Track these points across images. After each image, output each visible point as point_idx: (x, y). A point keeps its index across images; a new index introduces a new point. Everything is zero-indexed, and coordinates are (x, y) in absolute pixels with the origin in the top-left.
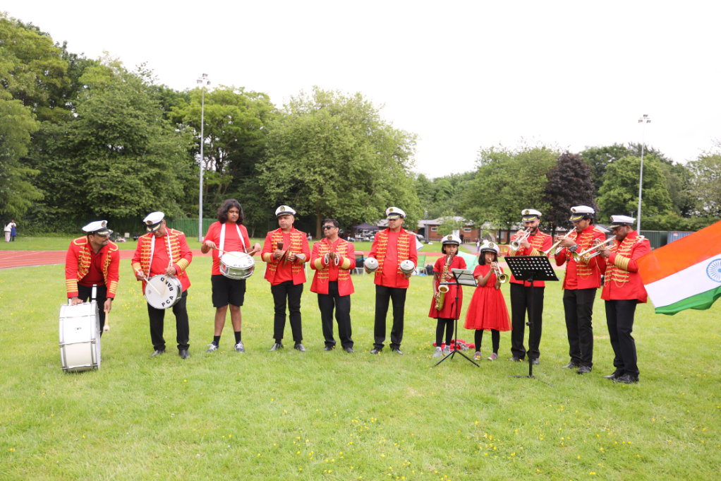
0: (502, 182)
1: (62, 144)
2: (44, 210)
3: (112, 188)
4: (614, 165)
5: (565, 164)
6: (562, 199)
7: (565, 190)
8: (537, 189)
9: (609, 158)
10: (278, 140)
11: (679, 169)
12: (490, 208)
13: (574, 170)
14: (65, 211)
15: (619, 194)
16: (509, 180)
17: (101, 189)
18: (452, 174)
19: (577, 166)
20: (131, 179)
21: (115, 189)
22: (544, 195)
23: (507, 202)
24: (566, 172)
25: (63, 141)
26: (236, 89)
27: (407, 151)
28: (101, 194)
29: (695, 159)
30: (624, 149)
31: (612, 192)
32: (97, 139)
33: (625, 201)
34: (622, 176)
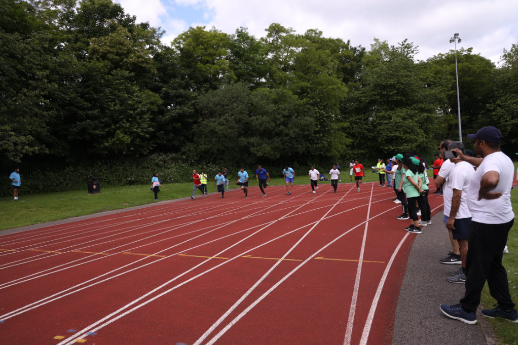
1: (357, 105)
2: (350, 152)
3: (395, 131)
10: (506, 82)
14: (363, 151)
17: (389, 132)
20: (409, 123)
21: (398, 132)
25: (357, 103)
26: (465, 51)
28: (389, 137)
32: (381, 98)
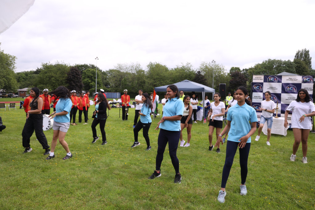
0: (51, 76)
4: (85, 71)
5: (73, 71)
6: (72, 82)
7: (73, 79)
8: (64, 79)
9: (83, 69)
11: (104, 73)
12: (48, 85)
13: (76, 73)
15: (87, 80)
16: (54, 75)
18: (25, 71)
19: (77, 72)
22: (66, 81)
23: (54, 83)
24: (73, 73)
27: (11, 63)
29: (108, 70)
30: (88, 66)
31: (85, 80)
33: (89, 83)
34: (88, 75)
